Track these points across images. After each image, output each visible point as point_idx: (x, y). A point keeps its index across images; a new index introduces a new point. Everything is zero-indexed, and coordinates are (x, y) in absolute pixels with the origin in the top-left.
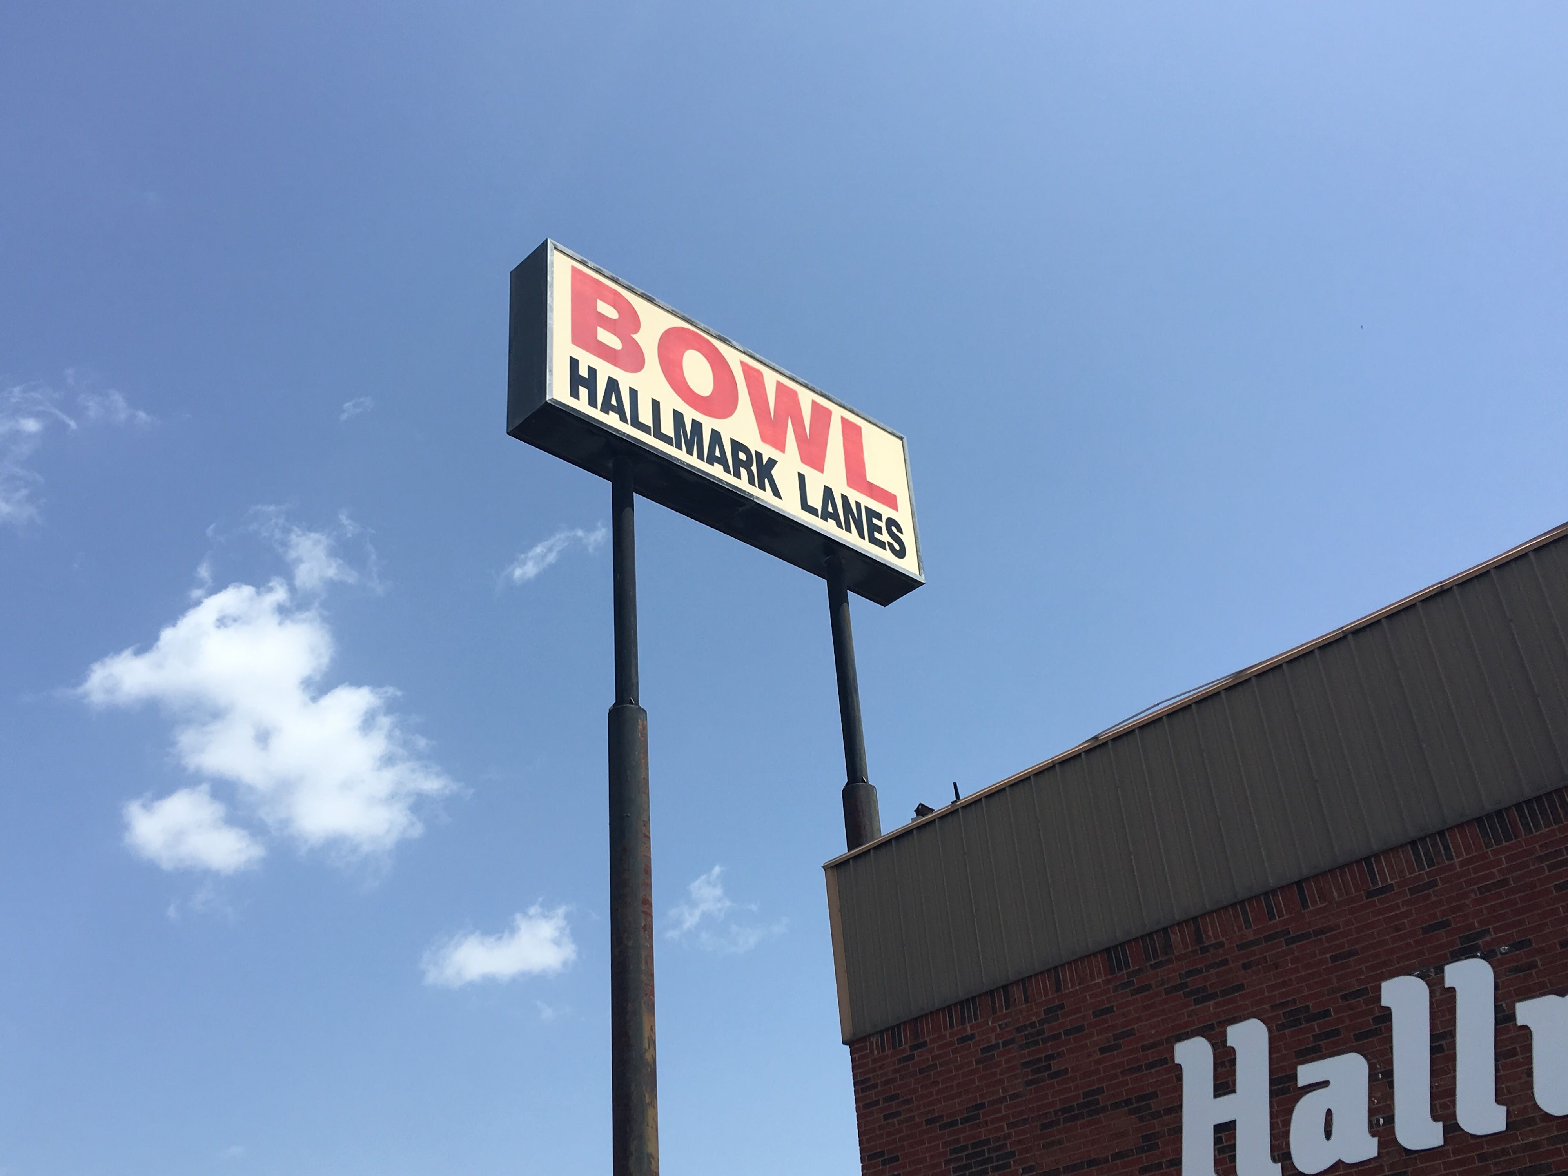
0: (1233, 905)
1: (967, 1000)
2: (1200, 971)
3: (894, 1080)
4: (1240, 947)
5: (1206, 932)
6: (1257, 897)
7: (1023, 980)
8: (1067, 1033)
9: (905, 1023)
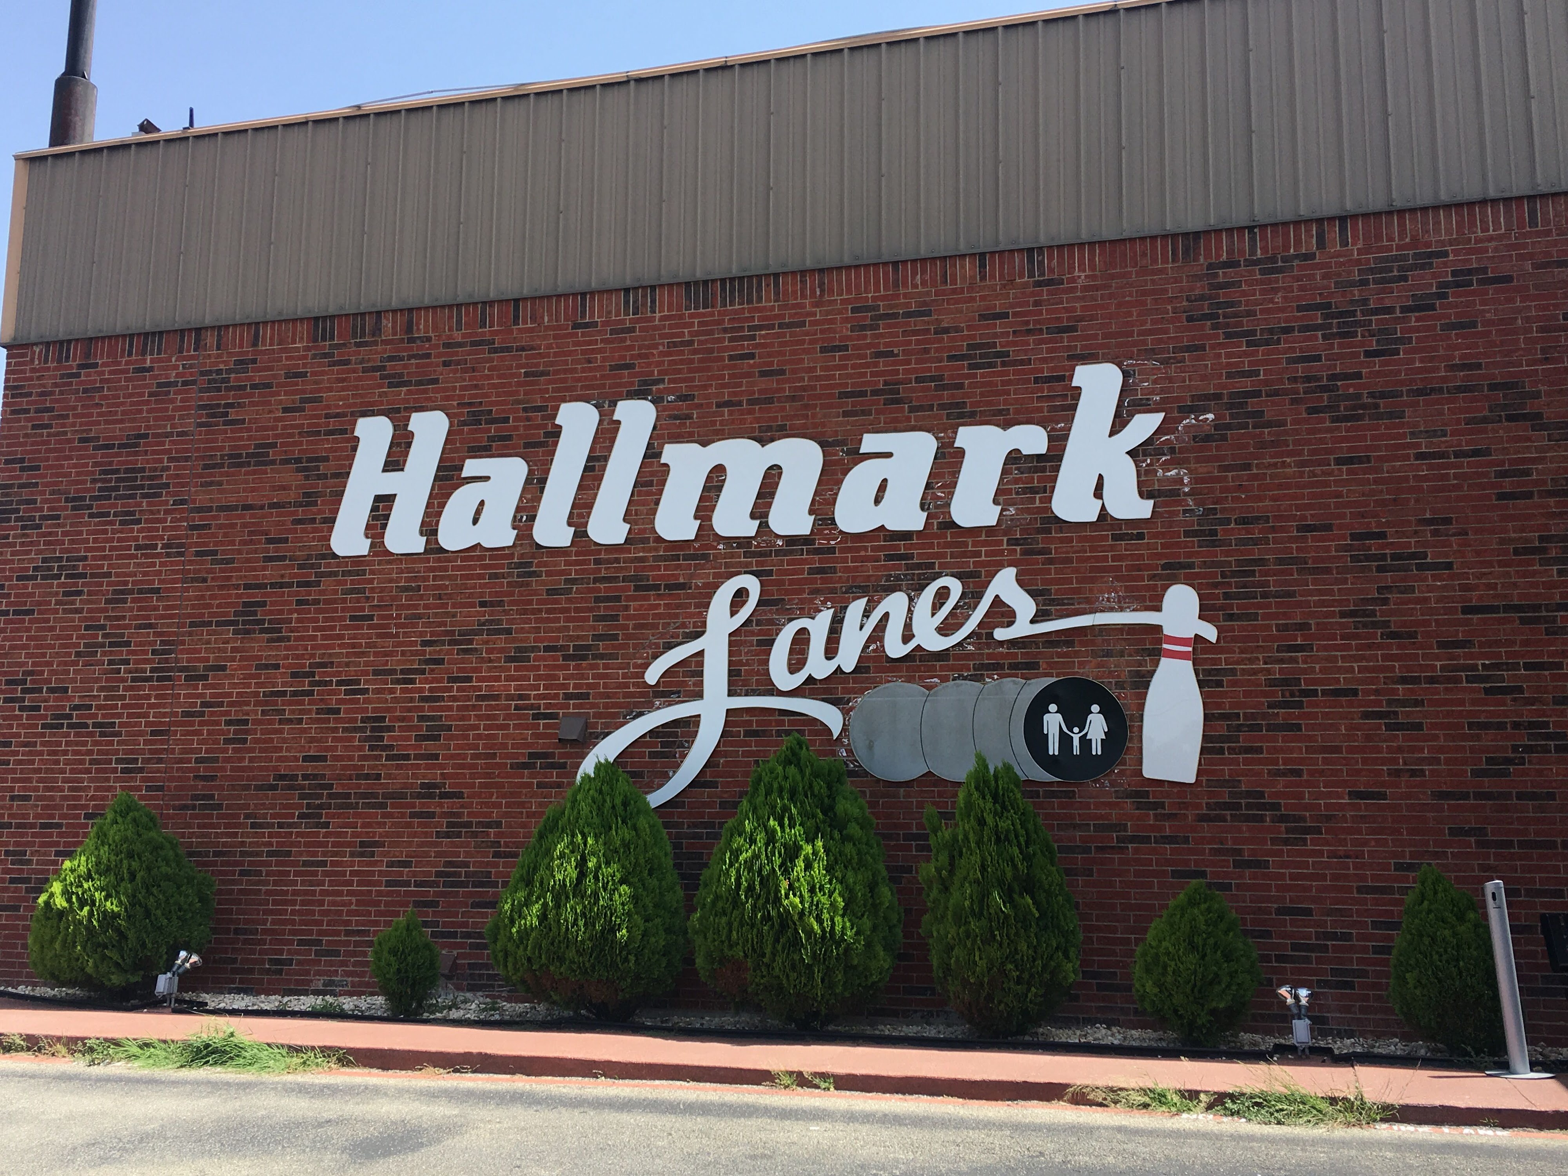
0: (451, 306)
1: (154, 334)
2: (401, 359)
3: (52, 393)
4: (447, 345)
5: (418, 324)
6: (475, 304)
7: (219, 327)
8: (254, 387)
9: (77, 340)
